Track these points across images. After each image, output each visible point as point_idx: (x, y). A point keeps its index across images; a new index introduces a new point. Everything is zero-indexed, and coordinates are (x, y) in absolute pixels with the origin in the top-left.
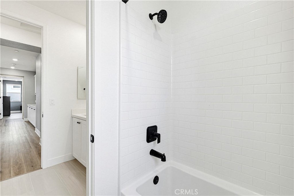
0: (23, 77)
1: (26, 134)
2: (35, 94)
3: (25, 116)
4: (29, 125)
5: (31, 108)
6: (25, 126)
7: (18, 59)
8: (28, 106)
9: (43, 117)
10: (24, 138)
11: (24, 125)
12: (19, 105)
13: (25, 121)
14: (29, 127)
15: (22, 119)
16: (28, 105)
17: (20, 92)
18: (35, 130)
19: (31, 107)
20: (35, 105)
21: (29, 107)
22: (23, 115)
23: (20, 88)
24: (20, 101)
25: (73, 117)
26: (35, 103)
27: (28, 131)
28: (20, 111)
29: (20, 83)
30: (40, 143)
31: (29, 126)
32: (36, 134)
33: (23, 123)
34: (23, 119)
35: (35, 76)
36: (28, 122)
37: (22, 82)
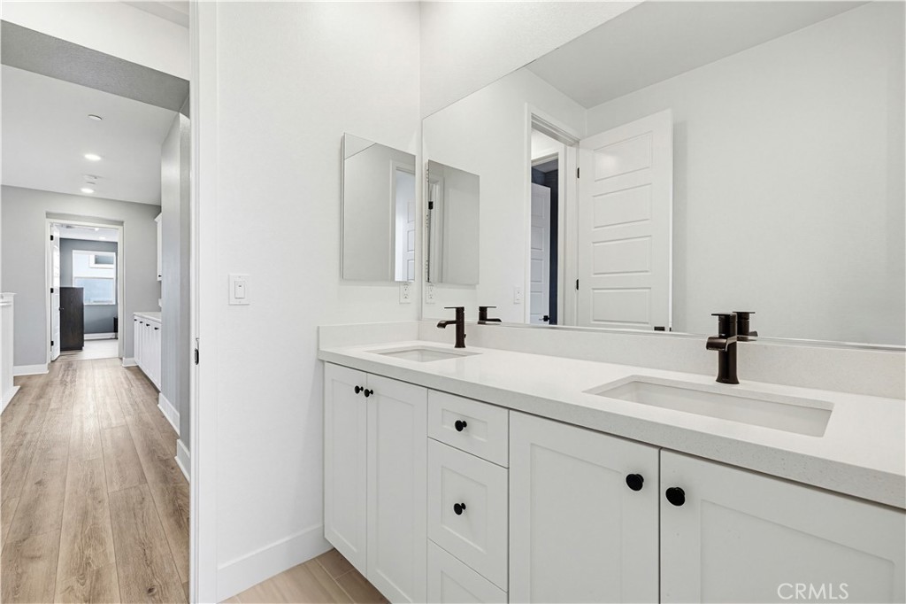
0: (121, 223)
1: (128, 418)
2: (159, 279)
3: (128, 351)
4: (138, 379)
5: (144, 325)
6: (126, 386)
7: (101, 156)
8: (136, 318)
9: (197, 362)
10: (120, 434)
11: (123, 380)
12: (109, 315)
13: (128, 368)
14: (138, 389)
15: (119, 360)
16: (137, 315)
17: (114, 276)
18: (160, 400)
19: (146, 322)
20: (160, 314)
21: (139, 319)
22: (122, 347)
23: (114, 266)
24: (114, 303)
25: (323, 361)
26: (160, 309)
27: (134, 404)
28: (111, 335)
29: (113, 246)
30: (176, 458)
31: (138, 383)
32: (164, 417)
33: (120, 373)
34: (121, 359)
35: (159, 219)
36: (138, 371)
37: (117, 243)
